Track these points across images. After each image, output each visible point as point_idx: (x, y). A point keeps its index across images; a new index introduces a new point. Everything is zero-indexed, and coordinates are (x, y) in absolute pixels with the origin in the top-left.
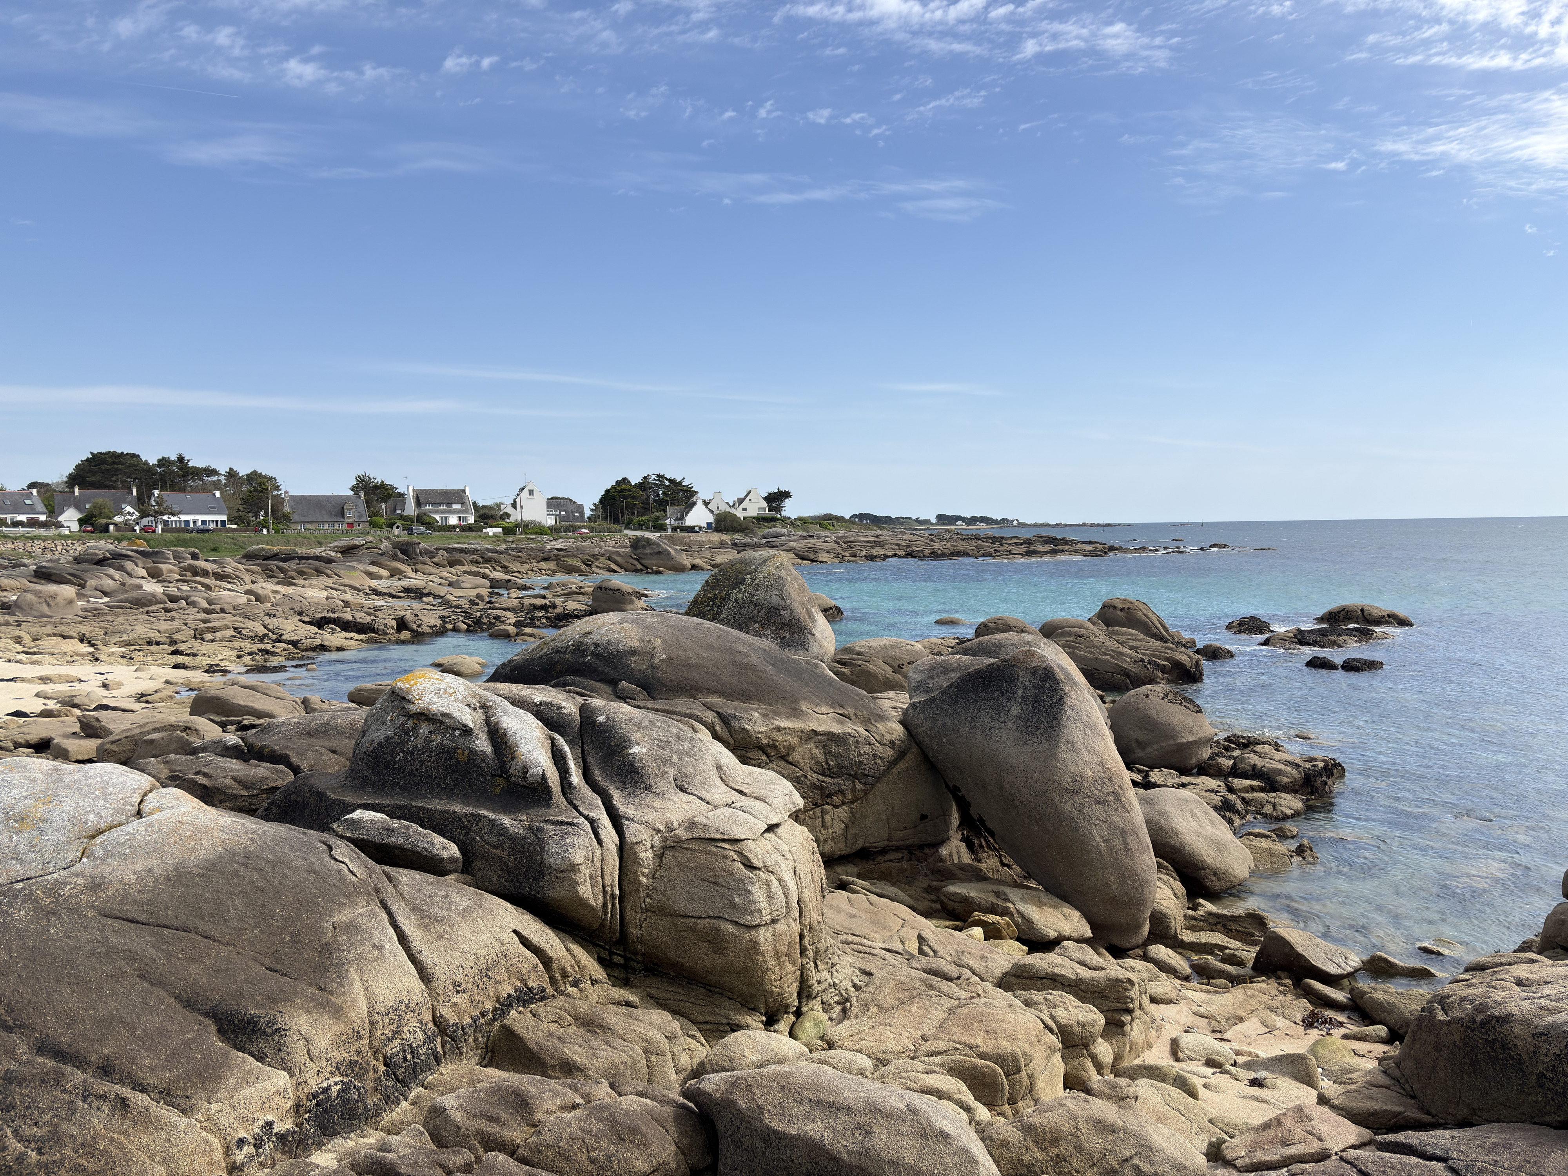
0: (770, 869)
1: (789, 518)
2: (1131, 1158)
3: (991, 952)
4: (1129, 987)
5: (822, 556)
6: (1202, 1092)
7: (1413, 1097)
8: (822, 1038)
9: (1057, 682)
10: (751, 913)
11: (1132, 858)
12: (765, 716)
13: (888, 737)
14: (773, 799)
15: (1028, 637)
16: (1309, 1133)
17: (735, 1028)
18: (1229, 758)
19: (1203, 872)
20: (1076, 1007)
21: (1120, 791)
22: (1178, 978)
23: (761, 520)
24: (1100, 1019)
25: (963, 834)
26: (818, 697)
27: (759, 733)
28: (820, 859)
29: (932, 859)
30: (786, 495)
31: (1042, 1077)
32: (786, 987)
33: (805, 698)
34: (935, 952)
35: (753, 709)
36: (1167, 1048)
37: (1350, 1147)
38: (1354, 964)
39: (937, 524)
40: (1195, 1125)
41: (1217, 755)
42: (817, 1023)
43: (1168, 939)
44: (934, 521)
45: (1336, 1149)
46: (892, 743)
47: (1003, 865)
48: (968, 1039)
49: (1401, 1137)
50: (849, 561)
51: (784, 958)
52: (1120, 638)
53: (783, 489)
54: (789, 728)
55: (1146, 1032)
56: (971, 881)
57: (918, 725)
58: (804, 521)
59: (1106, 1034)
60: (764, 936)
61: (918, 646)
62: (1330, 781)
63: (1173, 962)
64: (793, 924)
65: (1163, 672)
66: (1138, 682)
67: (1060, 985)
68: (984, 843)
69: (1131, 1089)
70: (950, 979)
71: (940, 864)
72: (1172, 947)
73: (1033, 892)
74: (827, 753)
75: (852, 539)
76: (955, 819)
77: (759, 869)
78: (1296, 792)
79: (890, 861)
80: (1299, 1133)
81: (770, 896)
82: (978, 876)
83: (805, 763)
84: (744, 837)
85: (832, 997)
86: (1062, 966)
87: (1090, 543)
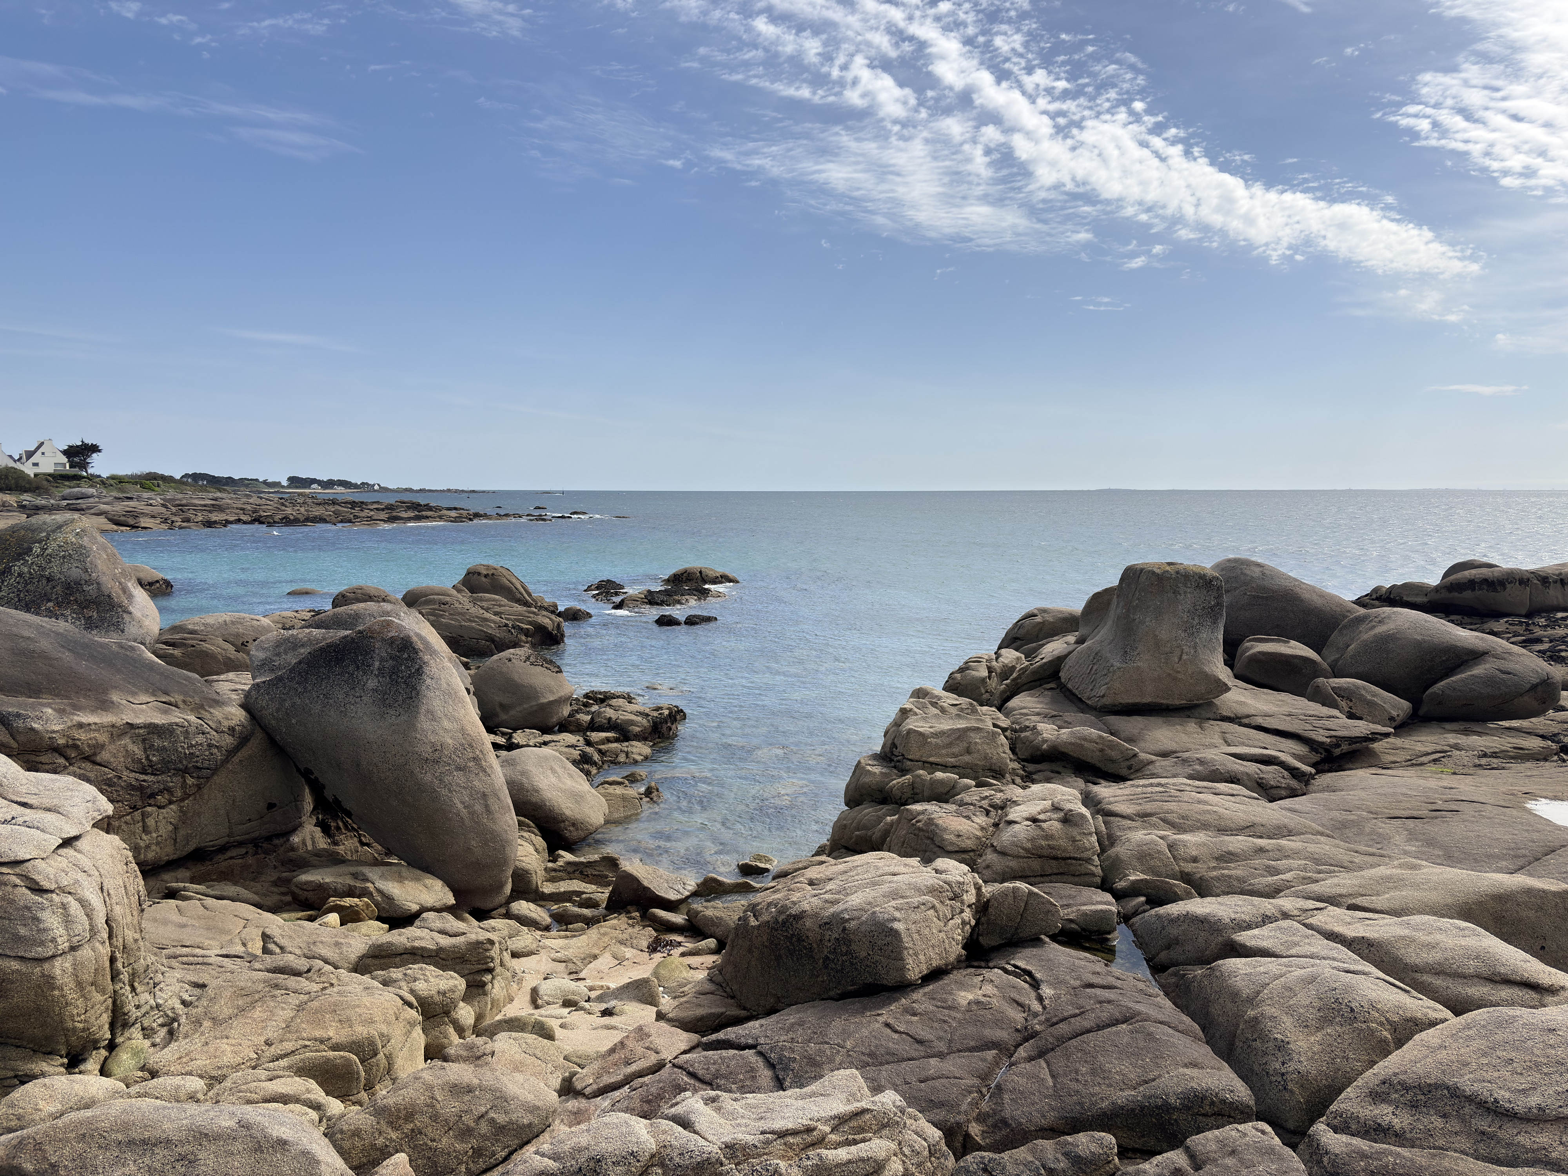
0: (67, 889)
1: (99, 476)
2: (487, 1112)
3: (346, 937)
4: (489, 947)
5: (144, 522)
6: (559, 1033)
7: (733, 997)
8: (142, 1069)
9: (416, 651)
10: (42, 943)
11: (493, 820)
12: (61, 712)
13: (226, 723)
14: (70, 809)
15: (387, 606)
16: (648, 1048)
17: (25, 1079)
18: (588, 713)
19: (562, 825)
20: (437, 977)
21: (481, 756)
22: (539, 929)
23: (58, 478)
24: (460, 984)
25: (318, 818)
26: (134, 685)
27: (54, 732)
28: (137, 868)
29: (282, 849)
30: (95, 449)
31: (401, 1054)
32: (93, 1019)
33: (116, 687)
34: (281, 948)
35: (45, 705)
36: (528, 998)
37: (682, 1053)
38: (690, 888)
39: (289, 487)
40: (550, 1065)
41: (577, 711)
42: (136, 1053)
43: (528, 893)
44: (285, 483)
45: (670, 1058)
46: (232, 730)
47: (363, 844)
48: (318, 1033)
49: (721, 1035)
50: (180, 528)
51: (89, 988)
52: (485, 604)
53: (89, 441)
54: (95, 724)
55: (508, 987)
56: (327, 866)
57: (263, 708)
58: (118, 481)
59: (467, 998)
60: (61, 969)
61: (266, 621)
62: (674, 727)
63: (534, 915)
64: (101, 947)
65: (527, 636)
66: (502, 646)
67: (419, 958)
68: (341, 824)
69: (487, 1046)
70: (297, 974)
71: (291, 854)
72: (534, 901)
73: (394, 868)
74: (148, 747)
75: (184, 502)
76: (308, 803)
77: (52, 892)
78: (645, 739)
79: (231, 858)
80: (639, 1050)
81: (68, 920)
82: (334, 860)
83: (118, 762)
84: (29, 857)
85: (155, 1020)
86: (421, 939)
87: (455, 509)
